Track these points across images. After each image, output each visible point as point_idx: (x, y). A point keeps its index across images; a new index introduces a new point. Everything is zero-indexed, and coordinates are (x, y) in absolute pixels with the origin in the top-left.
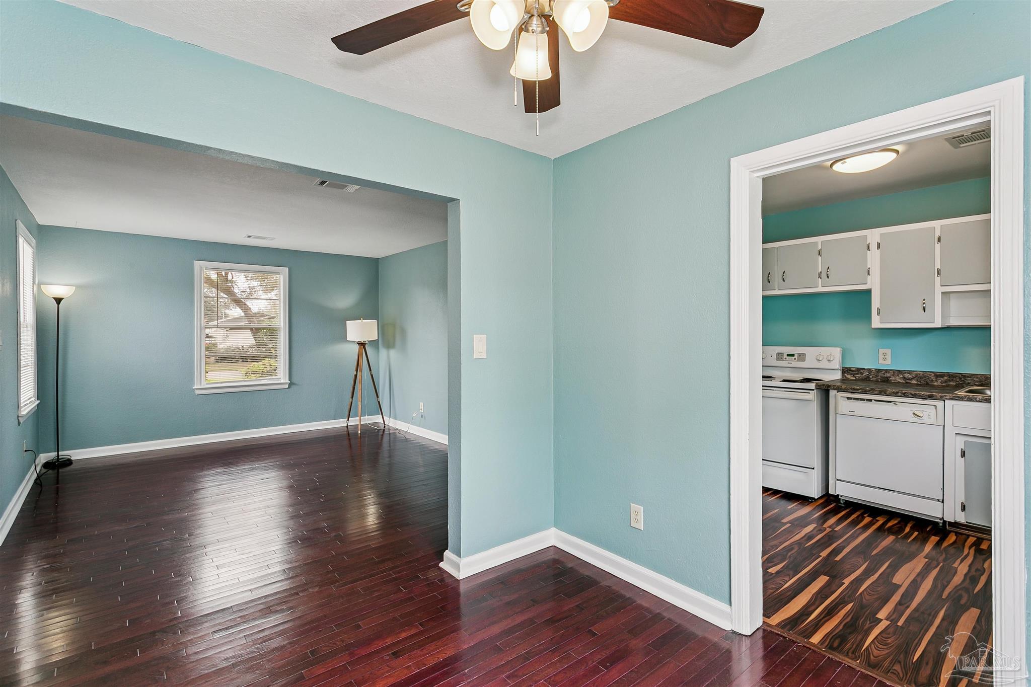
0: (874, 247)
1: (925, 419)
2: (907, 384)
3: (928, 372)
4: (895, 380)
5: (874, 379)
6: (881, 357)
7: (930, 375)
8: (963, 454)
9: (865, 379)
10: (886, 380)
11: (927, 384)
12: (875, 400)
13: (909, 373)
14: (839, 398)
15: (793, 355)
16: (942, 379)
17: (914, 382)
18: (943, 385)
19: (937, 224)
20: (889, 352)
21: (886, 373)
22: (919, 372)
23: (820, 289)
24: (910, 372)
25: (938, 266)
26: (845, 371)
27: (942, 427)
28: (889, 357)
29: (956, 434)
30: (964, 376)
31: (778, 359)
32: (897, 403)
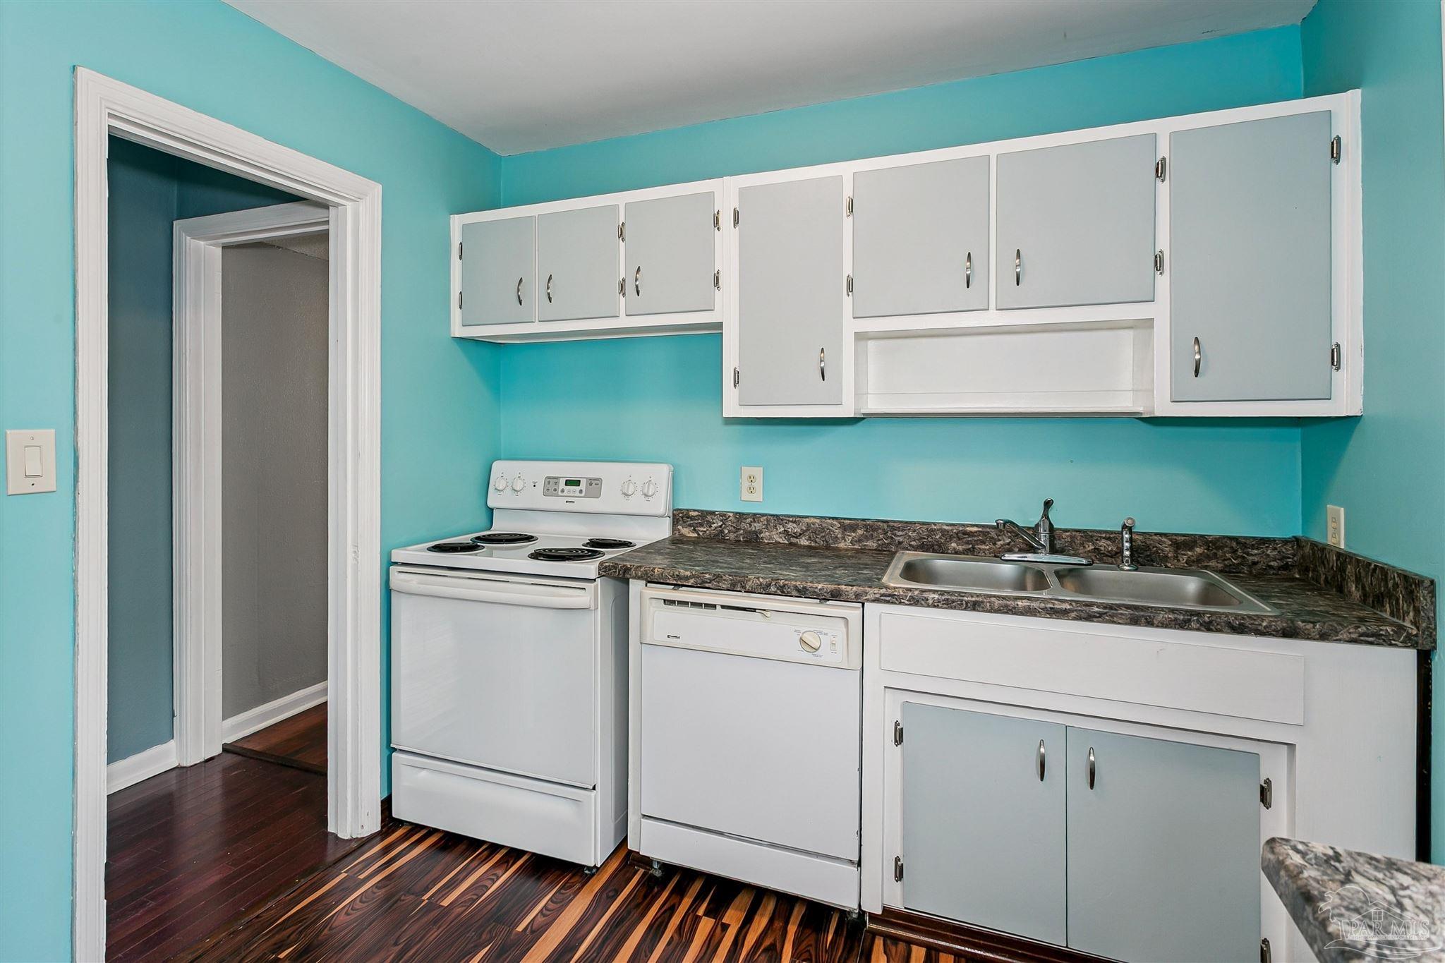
0: (726, 220)
1: (826, 656)
2: (790, 552)
3: (830, 518)
4: (771, 538)
5: (732, 536)
6: (746, 484)
7: (832, 525)
8: (899, 737)
9: (715, 536)
10: (753, 540)
11: (828, 548)
12: (723, 607)
13: (795, 522)
14: (648, 602)
15: (577, 483)
16: (854, 534)
17: (804, 541)
18: (856, 547)
19: (846, 170)
20: (758, 472)
21: (755, 521)
22: (813, 520)
23: (623, 322)
24: (796, 519)
25: (848, 270)
26: (679, 517)
27: (858, 673)
28: (758, 484)
29: (885, 687)
30: (890, 527)
31: (547, 492)
32: (768, 614)
